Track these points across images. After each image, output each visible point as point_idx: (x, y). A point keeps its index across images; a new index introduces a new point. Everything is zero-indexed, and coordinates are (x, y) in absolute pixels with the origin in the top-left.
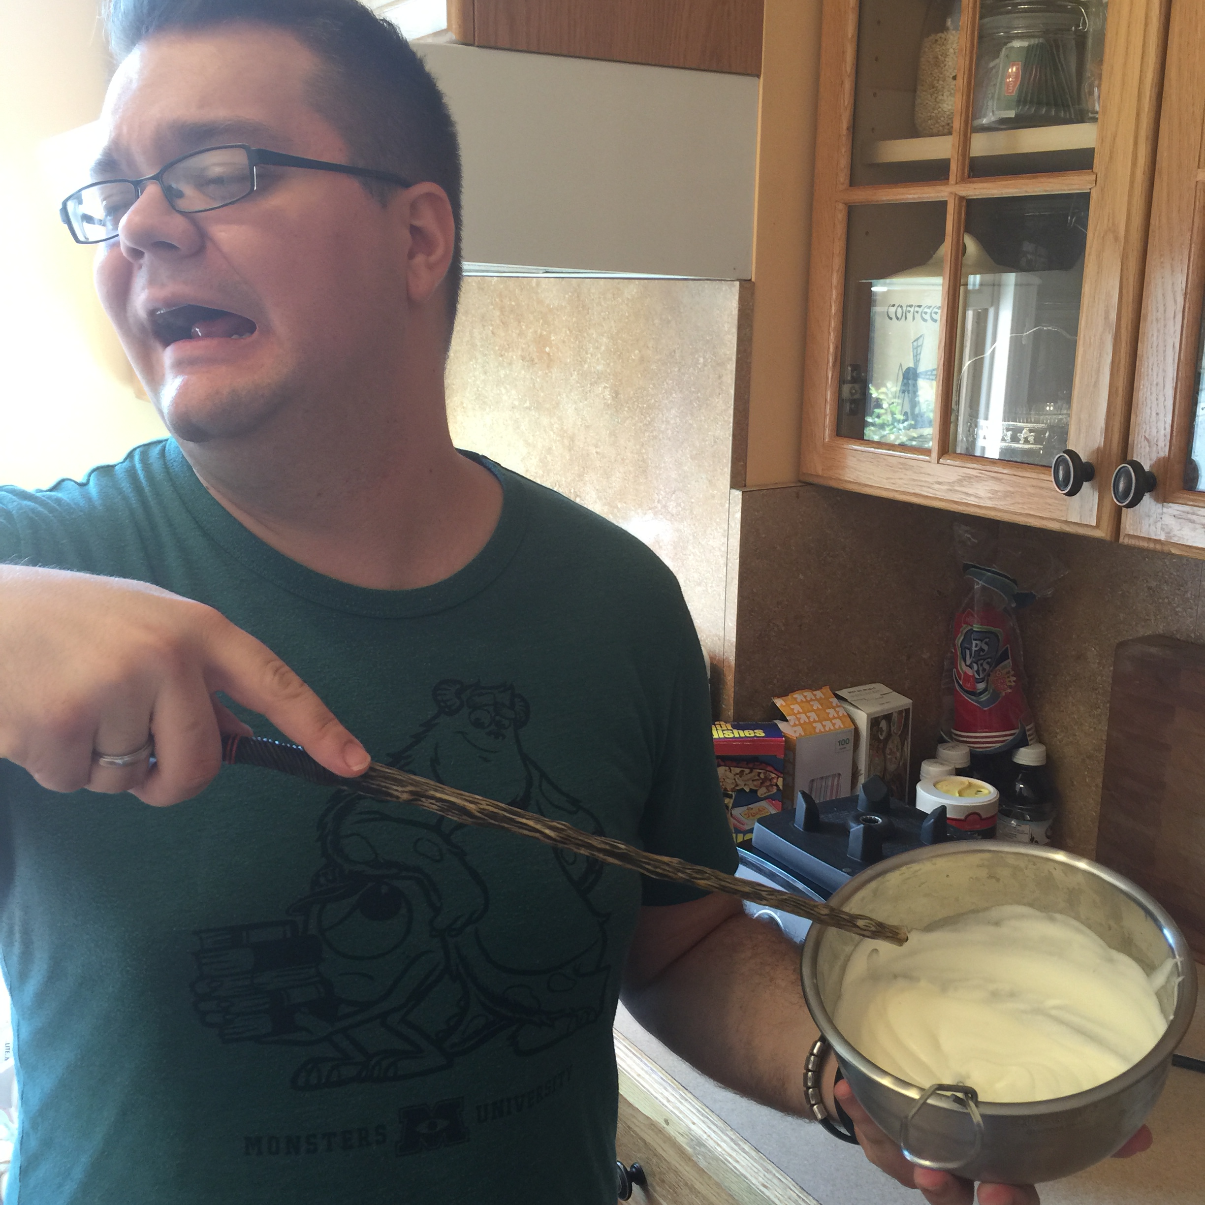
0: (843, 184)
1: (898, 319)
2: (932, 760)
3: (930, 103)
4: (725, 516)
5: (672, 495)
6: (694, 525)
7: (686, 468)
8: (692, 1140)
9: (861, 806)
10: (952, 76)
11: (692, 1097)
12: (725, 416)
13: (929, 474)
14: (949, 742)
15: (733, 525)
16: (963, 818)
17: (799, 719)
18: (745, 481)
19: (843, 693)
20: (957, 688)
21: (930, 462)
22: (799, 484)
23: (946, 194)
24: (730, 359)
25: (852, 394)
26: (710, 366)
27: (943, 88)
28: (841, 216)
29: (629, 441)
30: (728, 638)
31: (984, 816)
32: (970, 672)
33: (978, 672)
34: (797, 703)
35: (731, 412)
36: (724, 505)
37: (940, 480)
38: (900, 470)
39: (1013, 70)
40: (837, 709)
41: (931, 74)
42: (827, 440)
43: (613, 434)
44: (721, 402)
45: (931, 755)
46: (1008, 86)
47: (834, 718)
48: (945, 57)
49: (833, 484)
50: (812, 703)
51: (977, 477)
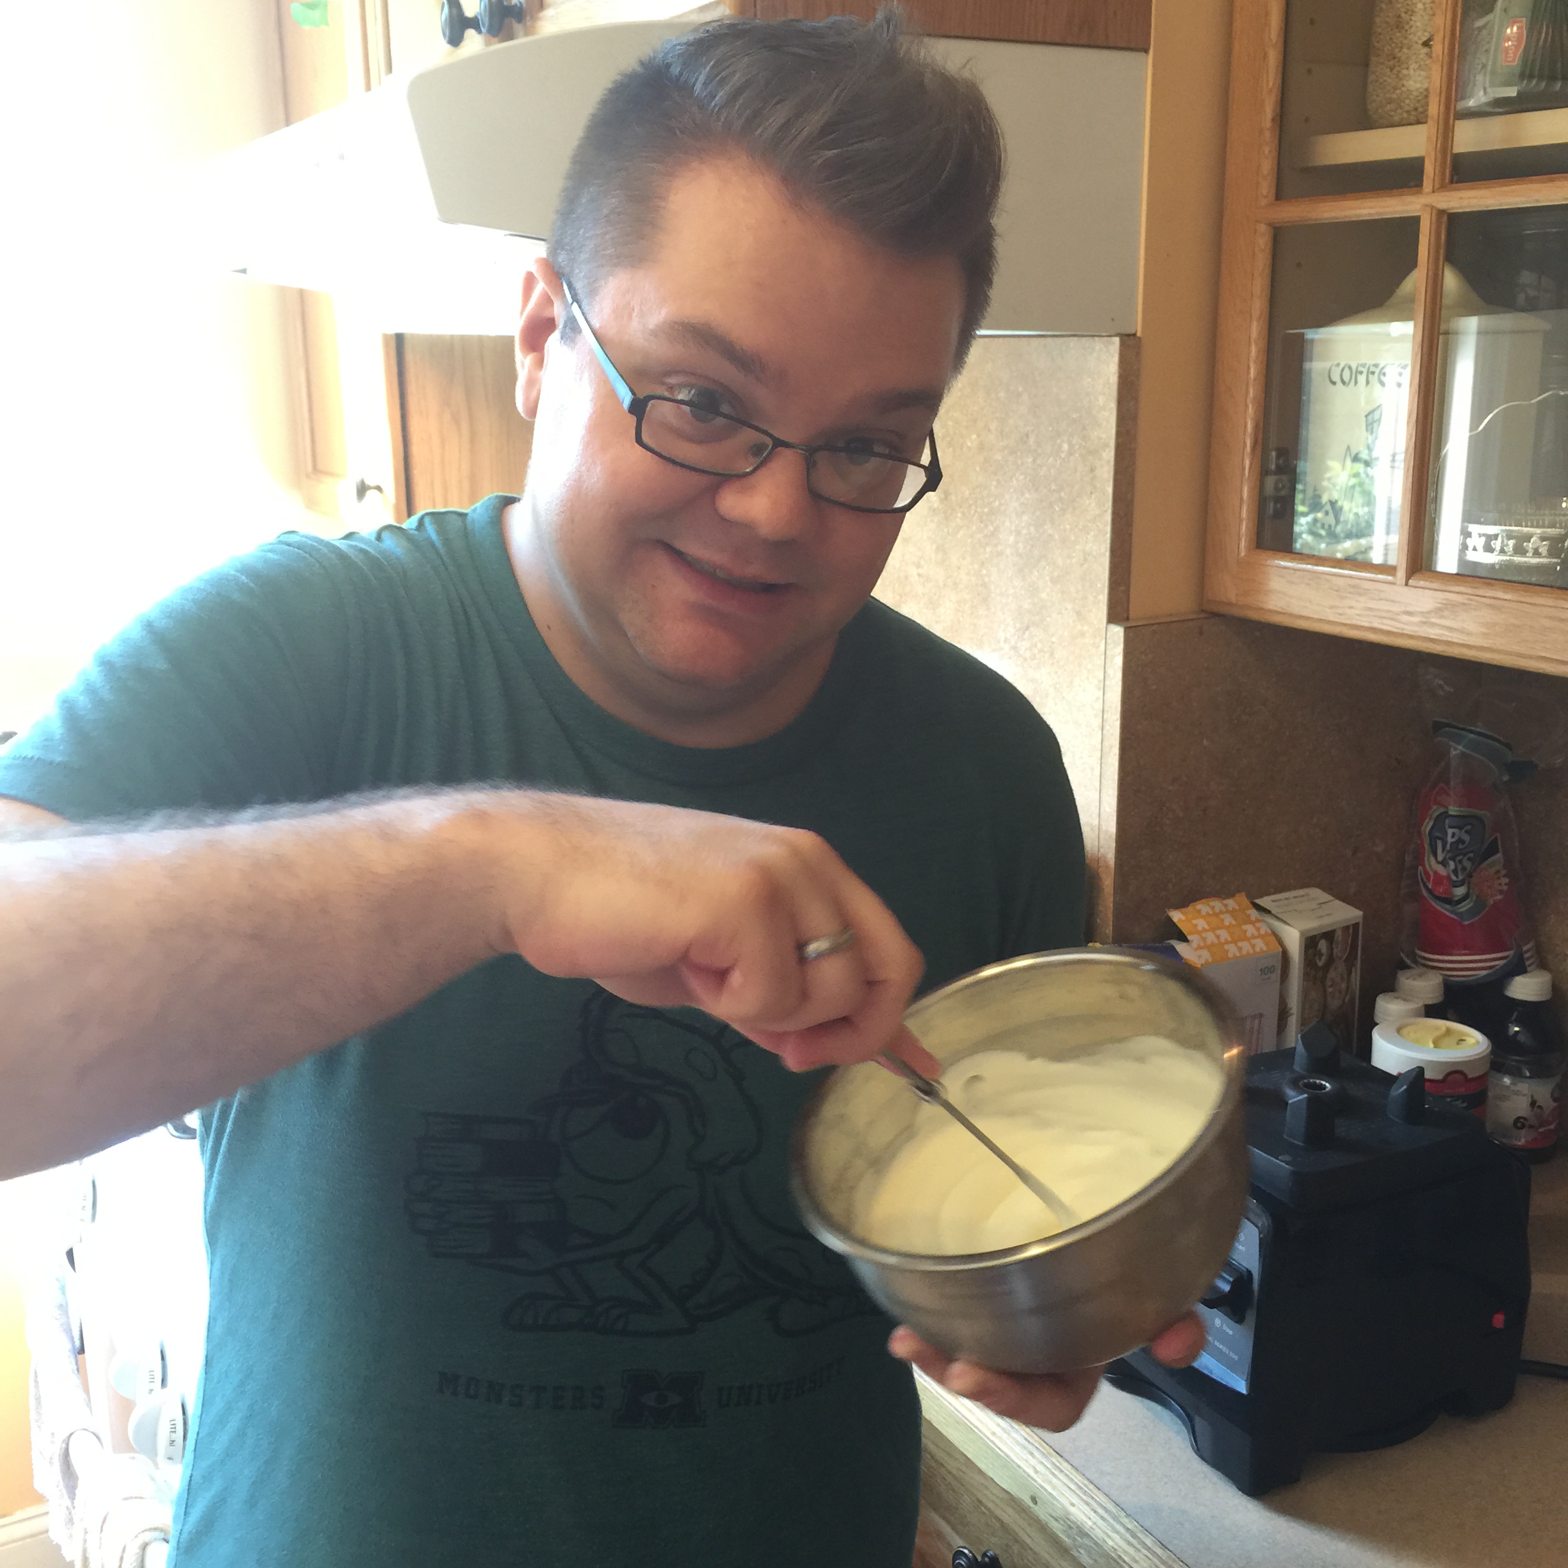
0: (1266, 197)
1: (1343, 382)
2: (1390, 994)
3: (1390, 80)
4: (1101, 662)
5: (1024, 633)
6: (1056, 673)
7: (1043, 595)
8: (1071, 1528)
9: (1300, 1062)
10: (1420, 42)
11: (1069, 1467)
12: (1099, 524)
13: (1392, 601)
14: (1413, 968)
15: (1111, 675)
16: (1440, 1077)
17: (1204, 939)
18: (1128, 615)
19: (1264, 902)
20: (1425, 893)
21: (1394, 584)
22: (1202, 615)
23: (1418, 207)
24: (1107, 445)
25: (1276, 489)
26: (1077, 455)
27: (1408, 58)
28: (1263, 241)
29: (964, 559)
30: (1104, 828)
31: (1470, 1076)
32: (1442, 871)
33: (1455, 872)
34: (1203, 917)
35: (1108, 517)
36: (1099, 647)
37: (1409, 609)
38: (1350, 595)
39: (1512, 30)
40: (1258, 925)
41: (1391, 39)
42: (1243, 554)
43: (940, 549)
44: (1093, 504)
45: (1389, 987)
46: (1507, 53)
47: (1254, 937)
48: (1412, 15)
49: (1253, 615)
50: (1222, 916)
51: (1464, 604)
